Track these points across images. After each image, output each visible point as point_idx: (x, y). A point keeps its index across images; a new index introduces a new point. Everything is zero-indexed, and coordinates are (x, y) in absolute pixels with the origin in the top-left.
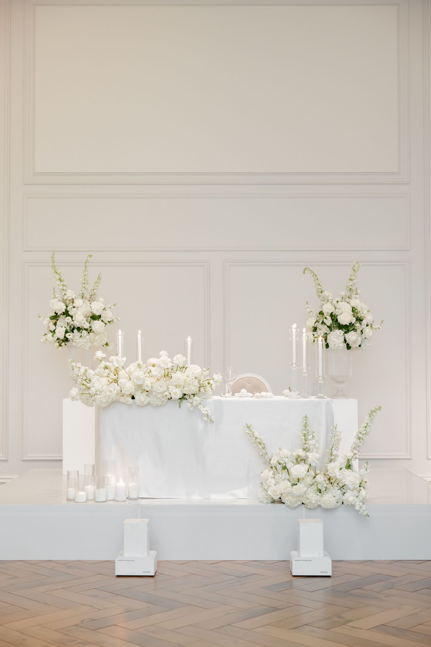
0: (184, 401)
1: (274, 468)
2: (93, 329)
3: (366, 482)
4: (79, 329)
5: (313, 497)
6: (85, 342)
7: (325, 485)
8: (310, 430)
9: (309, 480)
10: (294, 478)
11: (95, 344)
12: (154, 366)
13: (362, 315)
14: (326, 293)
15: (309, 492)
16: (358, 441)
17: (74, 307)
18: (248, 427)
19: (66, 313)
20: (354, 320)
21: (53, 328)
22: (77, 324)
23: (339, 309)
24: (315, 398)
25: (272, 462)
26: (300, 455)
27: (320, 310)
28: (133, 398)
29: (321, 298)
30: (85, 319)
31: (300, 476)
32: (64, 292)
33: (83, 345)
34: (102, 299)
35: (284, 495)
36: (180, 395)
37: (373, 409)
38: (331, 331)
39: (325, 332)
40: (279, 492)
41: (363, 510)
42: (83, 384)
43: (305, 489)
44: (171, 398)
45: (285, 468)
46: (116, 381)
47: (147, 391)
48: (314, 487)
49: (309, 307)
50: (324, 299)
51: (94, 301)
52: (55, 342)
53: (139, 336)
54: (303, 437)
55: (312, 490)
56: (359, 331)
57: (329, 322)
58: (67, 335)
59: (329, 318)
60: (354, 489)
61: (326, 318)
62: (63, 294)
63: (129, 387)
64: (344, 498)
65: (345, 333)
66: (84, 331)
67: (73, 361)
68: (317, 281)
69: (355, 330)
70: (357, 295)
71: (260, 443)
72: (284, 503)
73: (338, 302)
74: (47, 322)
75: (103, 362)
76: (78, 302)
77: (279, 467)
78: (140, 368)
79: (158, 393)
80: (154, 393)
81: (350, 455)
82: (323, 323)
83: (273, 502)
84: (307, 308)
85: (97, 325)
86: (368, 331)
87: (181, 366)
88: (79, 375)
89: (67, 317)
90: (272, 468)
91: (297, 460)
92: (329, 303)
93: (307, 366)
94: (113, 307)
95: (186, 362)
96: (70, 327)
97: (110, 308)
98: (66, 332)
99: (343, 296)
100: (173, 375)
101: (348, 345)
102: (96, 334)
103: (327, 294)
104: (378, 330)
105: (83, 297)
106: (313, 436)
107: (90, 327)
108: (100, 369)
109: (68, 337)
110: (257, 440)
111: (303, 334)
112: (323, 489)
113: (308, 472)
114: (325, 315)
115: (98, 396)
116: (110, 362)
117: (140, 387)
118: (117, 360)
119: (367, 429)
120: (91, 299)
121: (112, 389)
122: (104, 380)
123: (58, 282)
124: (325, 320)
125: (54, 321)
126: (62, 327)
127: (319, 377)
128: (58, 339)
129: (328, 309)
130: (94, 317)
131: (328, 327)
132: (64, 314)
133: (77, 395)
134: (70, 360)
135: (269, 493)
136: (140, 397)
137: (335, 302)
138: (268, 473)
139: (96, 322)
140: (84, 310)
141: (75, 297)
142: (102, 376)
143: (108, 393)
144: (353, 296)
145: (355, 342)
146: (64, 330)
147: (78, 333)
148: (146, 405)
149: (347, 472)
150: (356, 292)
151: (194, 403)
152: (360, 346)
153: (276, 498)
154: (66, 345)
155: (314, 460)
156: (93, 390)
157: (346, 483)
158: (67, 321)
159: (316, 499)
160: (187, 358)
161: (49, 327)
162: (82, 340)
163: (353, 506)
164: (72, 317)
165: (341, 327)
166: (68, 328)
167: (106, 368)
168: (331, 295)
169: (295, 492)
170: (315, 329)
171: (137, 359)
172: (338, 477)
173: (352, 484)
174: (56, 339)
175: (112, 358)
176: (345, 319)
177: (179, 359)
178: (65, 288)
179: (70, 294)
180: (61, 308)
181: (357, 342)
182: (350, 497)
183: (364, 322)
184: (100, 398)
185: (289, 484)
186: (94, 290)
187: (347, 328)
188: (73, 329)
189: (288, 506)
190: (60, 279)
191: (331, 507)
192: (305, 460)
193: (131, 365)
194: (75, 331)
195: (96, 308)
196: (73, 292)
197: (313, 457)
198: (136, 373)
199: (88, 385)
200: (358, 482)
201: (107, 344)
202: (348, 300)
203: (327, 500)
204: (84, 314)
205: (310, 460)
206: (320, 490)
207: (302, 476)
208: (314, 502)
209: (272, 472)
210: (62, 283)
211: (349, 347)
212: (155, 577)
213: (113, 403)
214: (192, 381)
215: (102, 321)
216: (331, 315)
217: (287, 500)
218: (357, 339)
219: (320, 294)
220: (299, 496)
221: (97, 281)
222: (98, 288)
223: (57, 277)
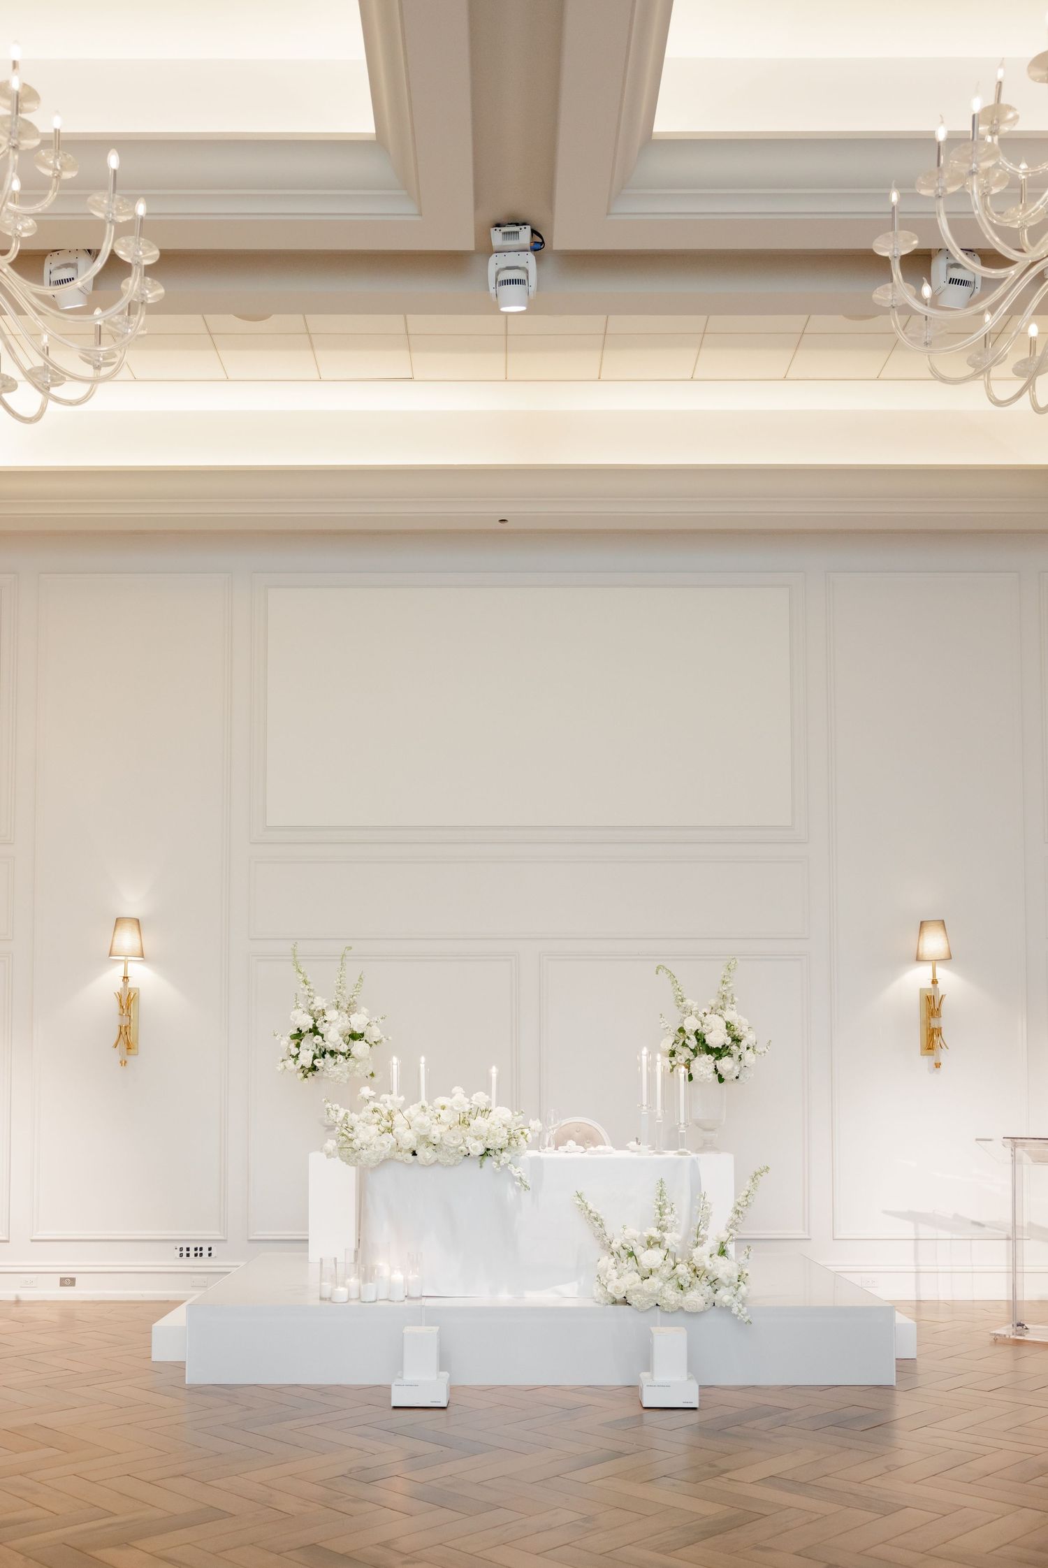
0: (487, 1159)
1: (615, 1254)
2: (353, 1053)
3: (747, 1275)
4: (332, 1053)
5: (671, 1295)
6: (341, 1072)
7: (689, 1279)
8: (667, 1200)
9: (666, 1271)
10: (644, 1269)
11: (357, 1074)
12: (443, 1108)
13: (741, 1034)
14: (688, 1002)
15: (666, 1288)
16: (736, 1216)
17: (325, 1021)
18: (578, 1196)
19: (314, 1031)
20: (729, 1041)
21: (294, 1051)
22: (330, 1046)
23: (708, 1025)
24: (675, 1154)
25: (613, 1245)
26: (653, 1235)
27: (680, 1025)
28: (414, 1154)
29: (681, 1009)
30: (341, 1039)
31: (653, 1265)
32: (310, 1000)
33: (338, 1076)
34: (364, 1010)
35: (630, 1293)
36: (482, 1151)
37: (758, 1170)
38: (696, 1056)
39: (688, 1057)
40: (623, 1289)
41: (743, 1315)
42: (343, 1135)
43: (661, 1284)
44: (469, 1154)
45: (631, 1254)
46: (390, 1130)
47: (435, 1145)
48: (674, 1282)
49: (663, 1022)
50: (686, 1010)
51: (353, 1012)
52: (298, 1071)
53: (422, 1066)
54: (657, 1211)
55: (670, 1286)
56: (736, 1057)
57: (693, 1043)
58: (316, 1062)
59: (693, 1038)
60: (731, 1284)
61: (688, 1038)
62: (309, 1002)
63: (408, 1138)
64: (716, 1297)
65: (716, 1059)
66: (340, 1057)
67: (328, 1101)
68: (675, 985)
69: (730, 1055)
70: (732, 1005)
71: (596, 1219)
72: (630, 1305)
73: (705, 1014)
74: (286, 1042)
75: (371, 1103)
76: (332, 1015)
77: (623, 1253)
78: (425, 1111)
79: (451, 1147)
80: (444, 1148)
81: (724, 1236)
82: (684, 1044)
83: (615, 1302)
84: (660, 1023)
85: (359, 1047)
86: (749, 1057)
87: (483, 1108)
88: (337, 1121)
89: (315, 1035)
90: (612, 1254)
91: (648, 1242)
92: (693, 1016)
93: (663, 1108)
94: (381, 1021)
95: (489, 1103)
96: (320, 1050)
97: (377, 1022)
98: (315, 1057)
99: (713, 1006)
100: (472, 1121)
101: (720, 1076)
102: (357, 1061)
103: (689, 1004)
104: (763, 1054)
105: (338, 1007)
106: (672, 1210)
107: (349, 1050)
108: (366, 1112)
109: (317, 1065)
110: (591, 1214)
111: (656, 1061)
112: (686, 1285)
113: (665, 1260)
114: (688, 1033)
115: (365, 1152)
116: (381, 1103)
117: (424, 1139)
118: (392, 1101)
119: (749, 1198)
120: (350, 1010)
121: (385, 1142)
122: (373, 1129)
123: (303, 985)
124: (687, 1041)
125: (297, 1040)
126: (308, 1050)
127: (680, 1124)
128: (302, 1067)
129: (691, 1024)
130: (354, 1036)
131: (691, 1050)
132: (310, 1031)
133: (334, 1150)
134: (324, 1100)
135: (609, 1290)
136: (425, 1154)
137: (701, 1015)
138: (607, 1261)
139: (357, 1042)
140: (339, 1026)
141: (327, 1007)
142: (369, 1123)
143: (379, 1148)
144: (728, 1006)
145: (730, 1072)
146: (311, 1054)
147: (331, 1059)
148: (433, 1164)
149: (720, 1260)
150: (732, 1000)
151: (502, 1162)
152: (737, 1078)
153: (619, 1297)
154: (313, 1075)
155: (673, 1243)
156: (357, 1143)
157: (719, 1276)
158: (316, 1042)
159: (676, 1298)
160: (490, 1097)
161: (289, 1049)
162: (337, 1069)
163: (729, 1309)
164: (322, 1036)
165: (709, 1050)
166: (318, 1052)
167: (375, 1111)
168: (696, 1004)
169: (646, 1289)
170: (673, 1054)
171: (417, 1099)
172: (707, 1266)
173: (728, 1277)
174: (300, 1067)
175: (384, 1097)
176: (717, 1038)
177: (480, 1098)
178: (311, 994)
179: (319, 1003)
180: (306, 1022)
181: (733, 1072)
182: (724, 1296)
183: (744, 1044)
184: (367, 1155)
185: (638, 1278)
186: (354, 997)
187: (719, 1052)
188: (324, 1053)
189: (637, 1309)
190: (305, 982)
191: (697, 1311)
192: (659, 1243)
193: (411, 1106)
194: (327, 1056)
195: (358, 1022)
196: (324, 1000)
197: (671, 1238)
198: (419, 1119)
199: (350, 1135)
200: (736, 1275)
201: (372, 1075)
202: (720, 1011)
203: (691, 1301)
204: (339, 1032)
205: (667, 1244)
206: (682, 1286)
207: (657, 1266)
208: (672, 1303)
209: (613, 1260)
210: (307, 987)
211: (721, 1079)
212: (448, 1409)
213: (386, 1161)
214: (498, 1129)
215: (366, 1041)
216: (696, 1033)
217: (635, 1301)
218: (733, 1068)
219: (680, 1003)
220: (652, 1295)
221: (358, 985)
222: (358, 993)
223: (301, 977)
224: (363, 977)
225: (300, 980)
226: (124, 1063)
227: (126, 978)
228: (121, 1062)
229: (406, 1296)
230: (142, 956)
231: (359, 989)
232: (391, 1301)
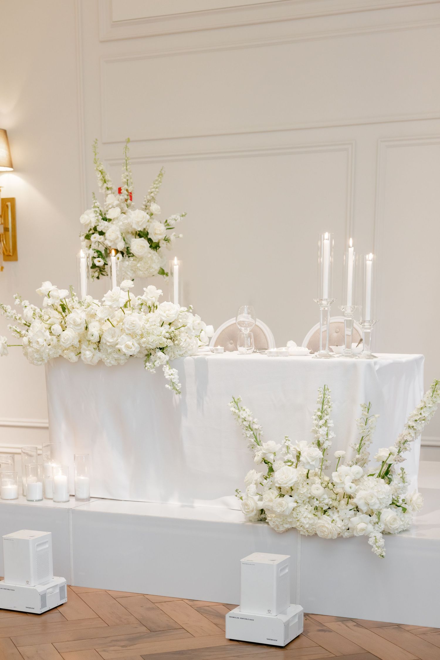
2: (132, 251)
5: (306, 518)
15: (303, 510)
30: (121, 236)
31: (286, 483)
32: (106, 198)
41: (377, 547)
43: (293, 505)
45: (272, 469)
62: (105, 201)
64: (350, 525)
71: (248, 428)
72: (268, 524)
98: (96, 256)
102: (137, 259)
107: (127, 248)
113: (308, 478)
119: (424, 412)
123: (101, 184)
132: (94, 229)
138: (252, 476)
151: (157, 363)
155: (310, 461)
159: (311, 522)
178: (109, 192)
182: (359, 523)
190: (104, 180)
191: (329, 537)
203: (323, 526)
204: (120, 230)
208: (307, 526)
210: (105, 185)
214: (152, 327)
221: (157, 180)
222: (157, 190)
223: (99, 176)
224: (163, 172)
225: (99, 179)
226: (2, 268)
229: (74, 496)
230: (11, 166)
231: (158, 185)
232: (54, 501)
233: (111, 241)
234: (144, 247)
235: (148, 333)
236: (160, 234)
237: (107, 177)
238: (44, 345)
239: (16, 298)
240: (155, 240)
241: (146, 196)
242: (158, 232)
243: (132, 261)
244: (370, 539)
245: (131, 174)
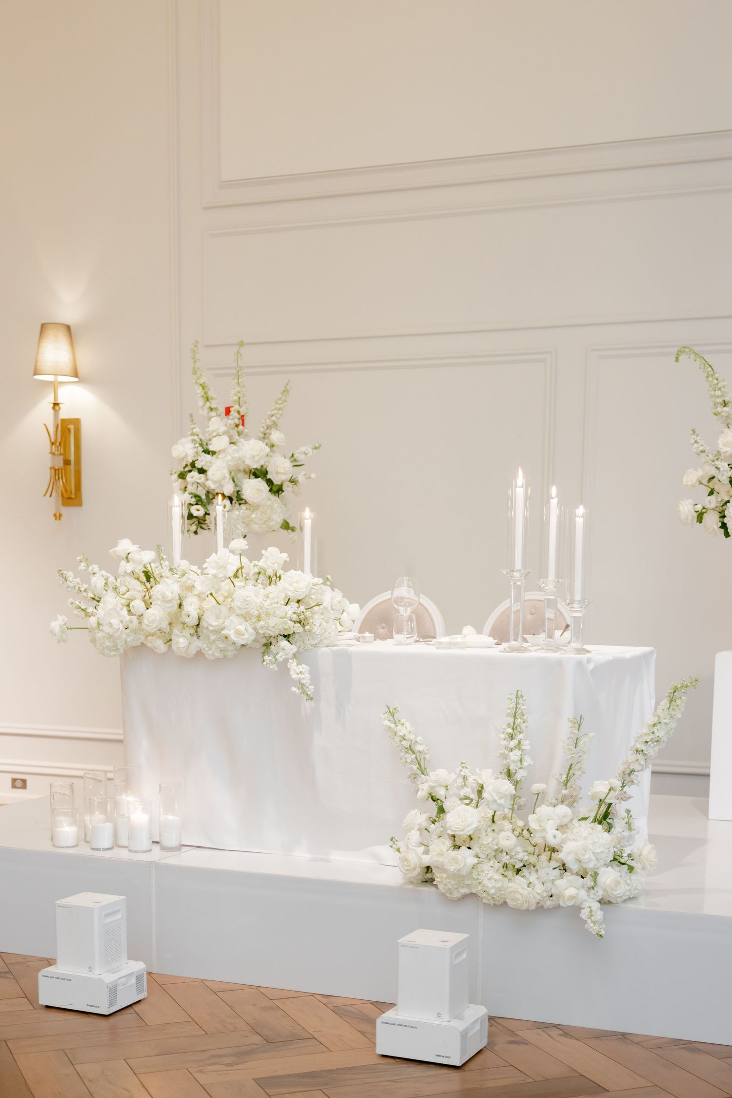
5: (491, 880)
7: (523, 856)
9: (491, 841)
15: (486, 868)
16: (634, 758)
17: (208, 452)
18: (390, 712)
19: (193, 467)
22: (214, 487)
29: (722, 419)
30: (229, 476)
31: (463, 830)
41: (592, 922)
42: (83, 609)
43: (477, 861)
45: (442, 809)
49: (696, 442)
55: (494, 866)
57: (724, 474)
59: (724, 466)
61: (716, 466)
63: (152, 616)
68: (712, 379)
72: (436, 887)
79: (212, 631)
80: (206, 632)
84: (693, 444)
85: (251, 487)
94: (313, 452)
97: (305, 453)
98: (194, 503)
107: (238, 492)
110: (404, 742)
111: (552, 501)
113: (493, 822)
114: (720, 460)
115: (98, 635)
119: (658, 730)
127: (573, 602)
129: (727, 444)
133: (61, 631)
136: (178, 639)
139: (254, 482)
140: (229, 457)
143: (107, 629)
148: (195, 655)
149: (593, 830)
151: (280, 657)
155: (497, 798)
156: (91, 622)
158: (197, 481)
159: (499, 885)
164: (204, 472)
169: (447, 866)
177: (269, 558)
178: (212, 414)
184: (99, 639)
186: (273, 418)
190: (206, 397)
191: (524, 908)
198: (160, 588)
199: (90, 610)
203: (515, 892)
204: (229, 466)
208: (493, 891)
210: (208, 404)
214: (274, 605)
215: (269, 480)
217: (441, 879)
219: (721, 409)
220: (465, 876)
221: (280, 399)
222: (280, 412)
223: (200, 391)
224: (289, 387)
225: (199, 396)
226: (58, 516)
227: (56, 405)
228: (55, 515)
229: (158, 843)
230: (76, 375)
231: (282, 406)
232: (130, 851)
233: (215, 482)
234: (262, 491)
235: (268, 614)
236: (284, 474)
237: (211, 393)
238: (119, 628)
239: (81, 562)
240: (277, 481)
241: (265, 420)
242: (280, 470)
243: (244, 510)
244: (583, 911)
245: (244, 390)
